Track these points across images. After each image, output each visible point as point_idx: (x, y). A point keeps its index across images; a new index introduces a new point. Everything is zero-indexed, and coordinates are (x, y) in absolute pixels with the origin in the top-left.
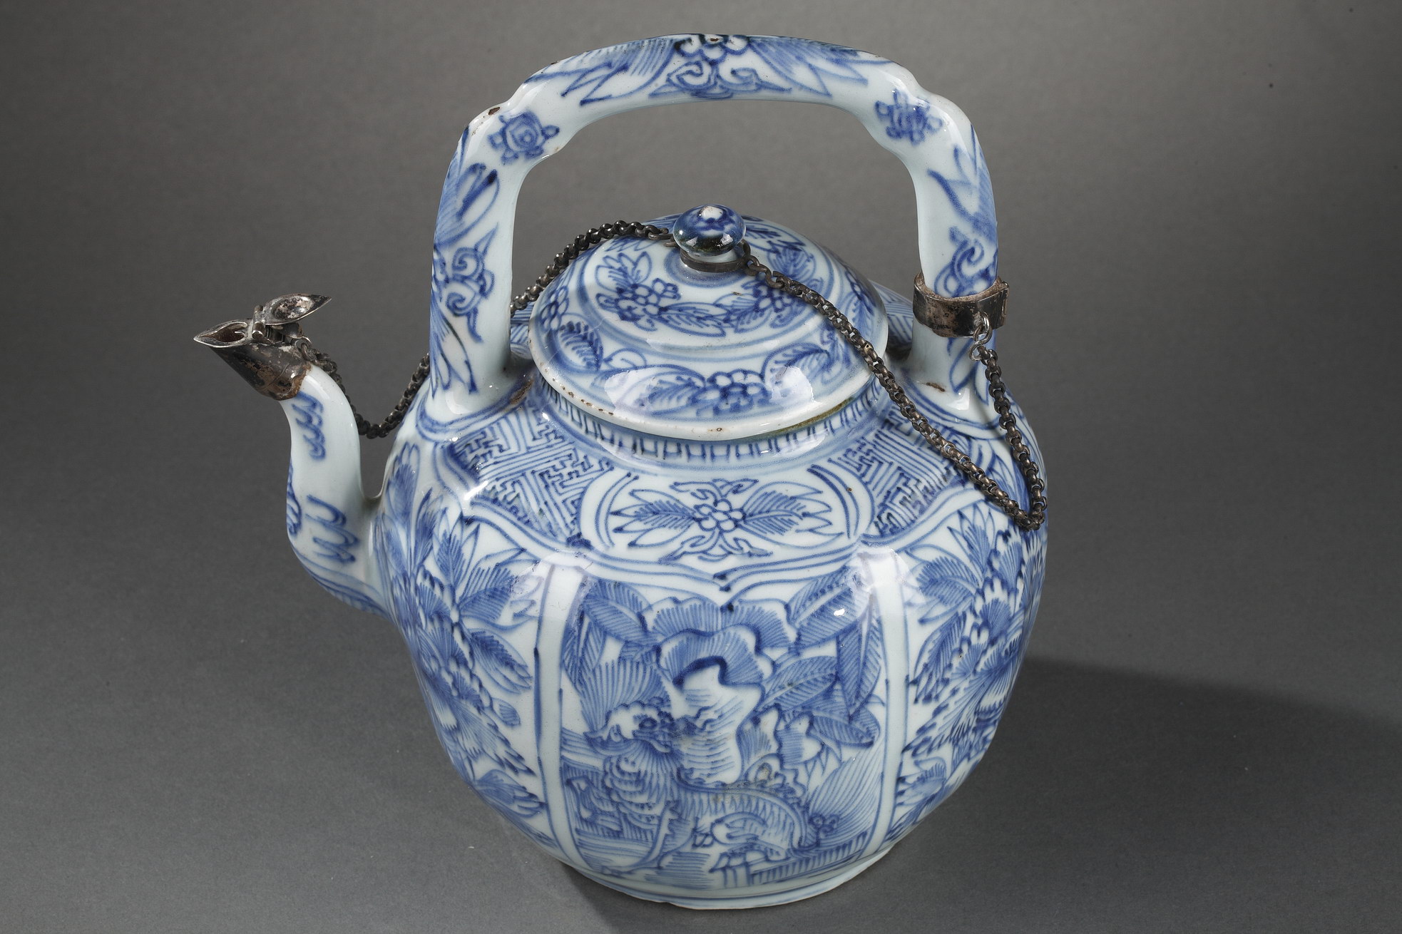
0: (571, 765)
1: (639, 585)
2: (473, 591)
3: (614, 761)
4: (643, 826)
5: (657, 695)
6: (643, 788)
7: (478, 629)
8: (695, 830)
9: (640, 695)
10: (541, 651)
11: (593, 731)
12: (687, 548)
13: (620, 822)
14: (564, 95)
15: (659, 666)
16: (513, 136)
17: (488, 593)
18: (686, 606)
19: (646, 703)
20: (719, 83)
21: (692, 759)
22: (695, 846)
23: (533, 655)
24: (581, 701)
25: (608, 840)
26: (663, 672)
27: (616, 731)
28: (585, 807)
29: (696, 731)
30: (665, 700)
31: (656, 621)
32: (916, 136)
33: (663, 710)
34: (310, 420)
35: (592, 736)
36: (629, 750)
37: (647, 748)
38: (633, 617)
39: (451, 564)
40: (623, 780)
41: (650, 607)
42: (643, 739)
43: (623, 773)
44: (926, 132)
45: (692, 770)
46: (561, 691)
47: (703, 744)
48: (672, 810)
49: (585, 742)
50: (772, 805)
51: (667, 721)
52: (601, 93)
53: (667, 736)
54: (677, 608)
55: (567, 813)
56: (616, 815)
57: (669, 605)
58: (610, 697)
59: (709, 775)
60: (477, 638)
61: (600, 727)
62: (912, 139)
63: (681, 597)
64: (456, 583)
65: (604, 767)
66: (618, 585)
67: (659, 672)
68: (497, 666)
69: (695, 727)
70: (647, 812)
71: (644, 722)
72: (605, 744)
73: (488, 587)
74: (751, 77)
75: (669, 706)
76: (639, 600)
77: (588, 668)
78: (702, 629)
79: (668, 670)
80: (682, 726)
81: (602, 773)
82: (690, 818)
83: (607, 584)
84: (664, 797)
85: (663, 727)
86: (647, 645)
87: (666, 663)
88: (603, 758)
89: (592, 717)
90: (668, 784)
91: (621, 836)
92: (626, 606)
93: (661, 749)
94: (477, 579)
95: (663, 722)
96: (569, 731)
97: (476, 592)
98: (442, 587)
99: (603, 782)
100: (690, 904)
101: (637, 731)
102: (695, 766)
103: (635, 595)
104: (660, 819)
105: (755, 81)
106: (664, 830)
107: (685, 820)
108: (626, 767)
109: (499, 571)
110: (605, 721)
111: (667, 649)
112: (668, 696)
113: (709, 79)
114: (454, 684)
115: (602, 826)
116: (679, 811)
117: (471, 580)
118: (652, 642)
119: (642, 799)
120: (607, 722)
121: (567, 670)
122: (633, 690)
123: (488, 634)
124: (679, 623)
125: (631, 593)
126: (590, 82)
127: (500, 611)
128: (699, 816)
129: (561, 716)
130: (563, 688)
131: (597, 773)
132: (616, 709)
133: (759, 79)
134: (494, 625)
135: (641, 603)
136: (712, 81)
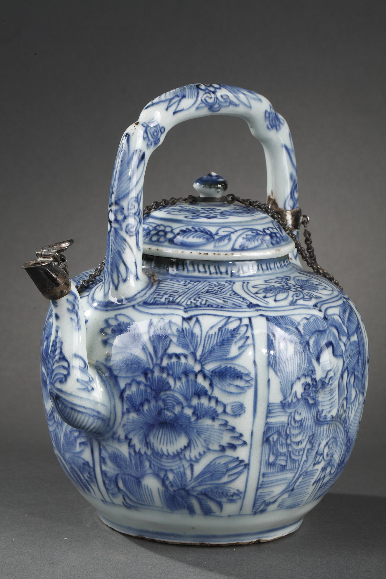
0: (272, 426)
1: (290, 315)
2: (209, 347)
3: (293, 415)
4: (296, 458)
5: (310, 369)
6: (302, 430)
7: (216, 367)
8: (317, 453)
9: (304, 371)
10: (257, 361)
11: (285, 399)
12: (295, 298)
13: (287, 459)
14: (167, 110)
15: (310, 352)
16: (150, 133)
17: (219, 344)
18: (311, 320)
19: (306, 374)
20: (218, 101)
21: (324, 404)
22: (315, 464)
23: (253, 365)
24: (280, 382)
25: (279, 474)
26: (312, 355)
27: (295, 396)
28: (273, 454)
29: (326, 385)
30: (313, 371)
31: (304, 330)
32: (278, 127)
33: (313, 377)
34: (74, 308)
35: (284, 402)
36: (299, 405)
37: (306, 403)
38: (294, 329)
39: (189, 342)
40: (295, 427)
41: (299, 323)
42: (305, 397)
43: (295, 421)
44: (281, 125)
45: (322, 411)
46: (269, 381)
47: (328, 392)
48: (310, 442)
49: (281, 407)
50: (341, 431)
51: (315, 383)
52: (179, 108)
53: (314, 392)
54: (309, 322)
55: (261, 464)
56: (287, 454)
57: (305, 321)
58: (292, 375)
59: (329, 412)
60: (215, 373)
61: (288, 395)
62: (276, 129)
63: (308, 317)
64: (195, 350)
65: (288, 420)
66: (282, 317)
67: (310, 355)
68: (230, 382)
69: (325, 383)
70: (301, 447)
71: (306, 386)
72: (290, 405)
73: (218, 341)
74: (227, 98)
75: (315, 374)
76: (294, 321)
77: (283, 361)
78: (321, 329)
79: (314, 353)
80: (320, 385)
81: (286, 425)
82: (317, 445)
83: (278, 318)
84: (309, 433)
85: (313, 387)
86: (304, 342)
87: (312, 350)
88: (288, 414)
89: (285, 389)
90: (312, 423)
91: (285, 469)
92: (290, 325)
93: (311, 402)
94: (209, 340)
95: (313, 384)
96: (273, 403)
97: (210, 347)
98: (186, 356)
99: (286, 431)
100: (269, 537)
101: (304, 393)
102: (324, 408)
103: (291, 320)
104: (304, 449)
105: (229, 100)
106: (304, 458)
107: (314, 447)
108: (298, 418)
109: (222, 331)
110: (290, 390)
111: (311, 342)
112: (315, 368)
113: (215, 99)
114: (194, 413)
115: (279, 464)
116: (313, 441)
117: (206, 343)
118: (306, 340)
119: (299, 439)
120: (291, 390)
121: (272, 366)
122: (301, 368)
123: (223, 366)
124: (313, 328)
125: (289, 319)
126: (174, 103)
127: (230, 350)
128: (321, 442)
129: (269, 396)
130: (270, 378)
131: (284, 426)
132: (295, 382)
133: (230, 99)
134: (226, 359)
135: (295, 323)
136: (216, 101)
